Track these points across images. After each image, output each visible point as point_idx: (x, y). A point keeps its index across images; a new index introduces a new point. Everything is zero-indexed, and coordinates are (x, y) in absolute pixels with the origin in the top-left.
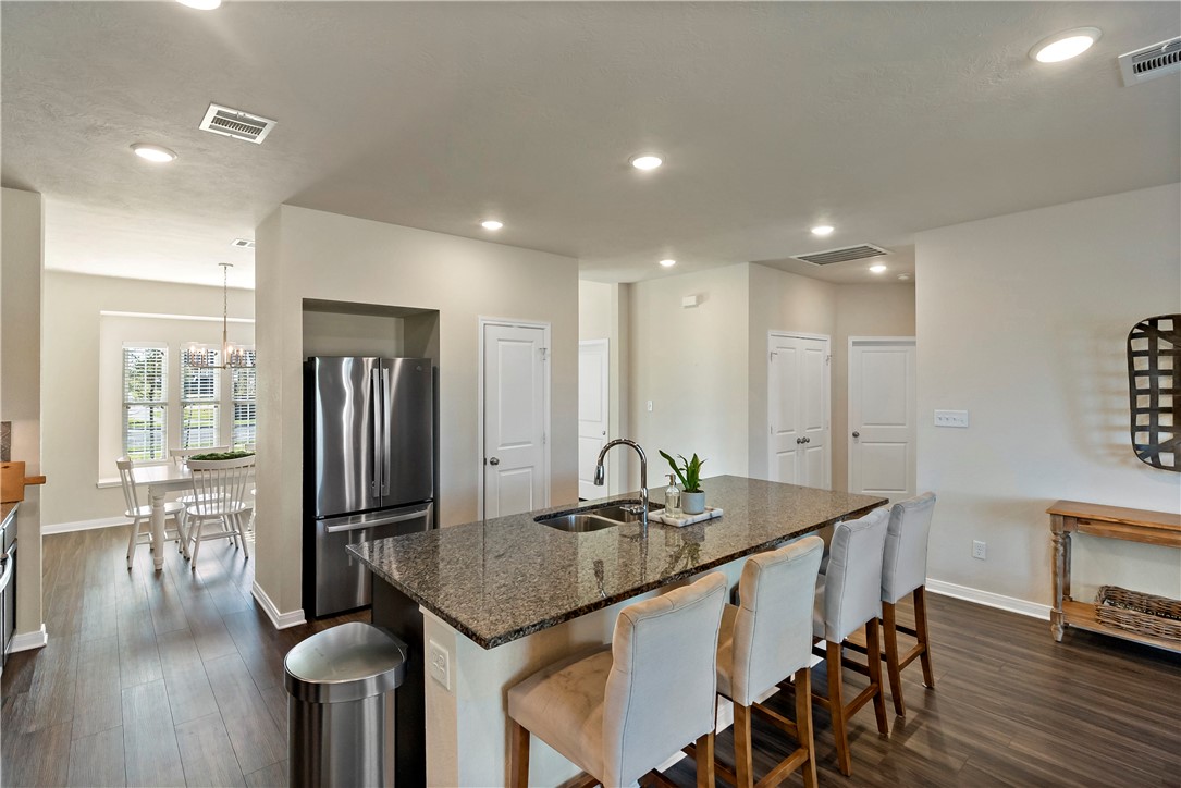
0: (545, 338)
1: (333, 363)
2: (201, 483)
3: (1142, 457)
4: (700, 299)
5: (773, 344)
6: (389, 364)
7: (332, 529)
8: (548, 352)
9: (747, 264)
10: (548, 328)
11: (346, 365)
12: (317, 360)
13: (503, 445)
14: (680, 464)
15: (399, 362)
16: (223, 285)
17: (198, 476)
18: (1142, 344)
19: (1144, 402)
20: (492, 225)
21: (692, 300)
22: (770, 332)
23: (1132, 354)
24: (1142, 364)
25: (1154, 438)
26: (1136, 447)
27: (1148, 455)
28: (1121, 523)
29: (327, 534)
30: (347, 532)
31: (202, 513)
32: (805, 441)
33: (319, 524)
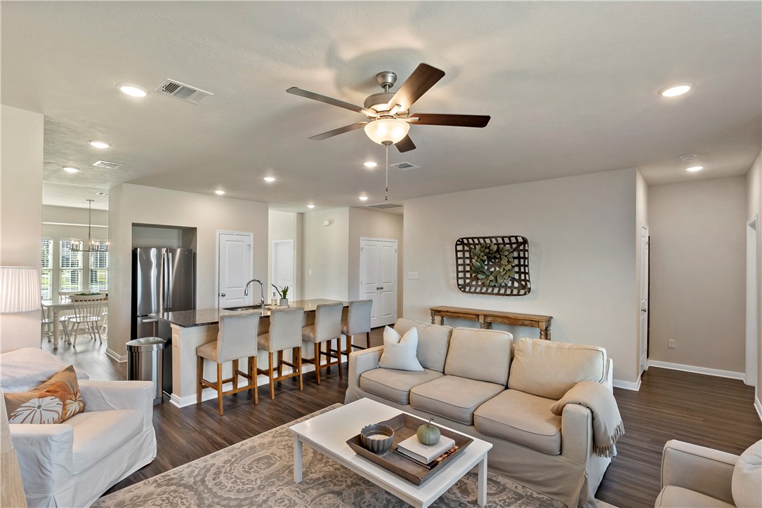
0: (250, 239)
1: (146, 250)
2: (78, 307)
3: (460, 289)
4: (331, 222)
5: (363, 243)
6: (173, 251)
7: (144, 321)
8: (252, 246)
9: (348, 208)
10: (252, 235)
11: (153, 252)
12: (139, 249)
13: (228, 288)
14: (280, 290)
15: (179, 250)
16: (88, 207)
17: (76, 303)
18: (460, 248)
19: (461, 268)
20: (220, 192)
21: (326, 223)
22: (361, 238)
23: (457, 251)
24: (460, 255)
25: (465, 282)
26: (459, 285)
27: (462, 288)
28: (447, 312)
29: (143, 323)
30: (152, 322)
31: (78, 321)
32: (381, 288)
33: (139, 319)
